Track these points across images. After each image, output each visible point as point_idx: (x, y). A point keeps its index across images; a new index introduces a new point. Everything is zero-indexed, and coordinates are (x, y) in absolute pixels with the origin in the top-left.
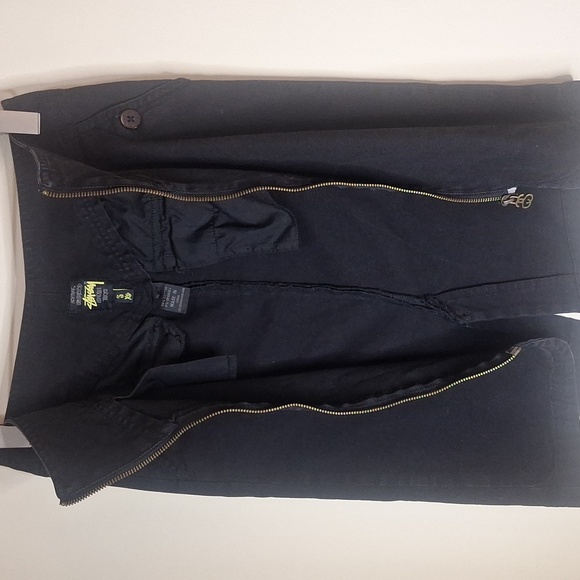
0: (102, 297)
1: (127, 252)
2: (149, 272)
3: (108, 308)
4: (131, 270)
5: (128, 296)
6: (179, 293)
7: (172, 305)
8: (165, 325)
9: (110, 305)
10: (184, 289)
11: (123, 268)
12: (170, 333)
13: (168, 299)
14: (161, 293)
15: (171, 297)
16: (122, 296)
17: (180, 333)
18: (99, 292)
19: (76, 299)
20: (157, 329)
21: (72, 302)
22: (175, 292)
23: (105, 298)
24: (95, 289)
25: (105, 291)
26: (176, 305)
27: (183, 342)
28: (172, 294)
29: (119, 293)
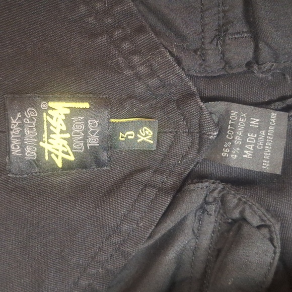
0: (85, 139)
1: (141, 30)
2: (191, 77)
3: (99, 163)
4: (152, 73)
5: (146, 135)
6: (264, 125)
7: (248, 154)
8: (232, 200)
9: (104, 156)
10: (274, 115)
11: (132, 68)
12: (244, 219)
13: (238, 141)
14: (222, 126)
15: (244, 137)
16: (130, 134)
17: (270, 221)
18: (78, 127)
19: (23, 146)
20: (212, 208)
21: (15, 151)
22: (255, 122)
23: (93, 141)
24: (68, 120)
25: (94, 124)
26: (258, 154)
27: (278, 243)
28: (248, 129)
29: (126, 127)
